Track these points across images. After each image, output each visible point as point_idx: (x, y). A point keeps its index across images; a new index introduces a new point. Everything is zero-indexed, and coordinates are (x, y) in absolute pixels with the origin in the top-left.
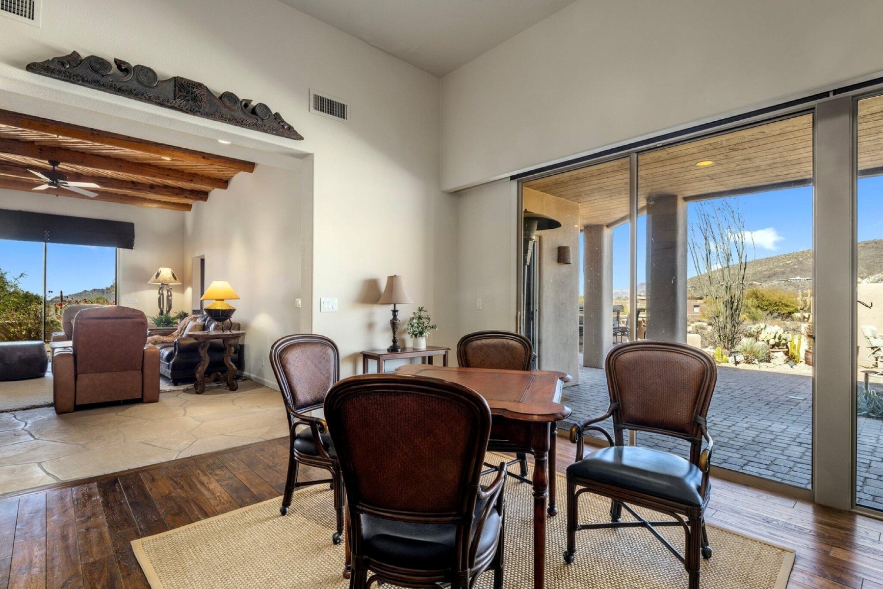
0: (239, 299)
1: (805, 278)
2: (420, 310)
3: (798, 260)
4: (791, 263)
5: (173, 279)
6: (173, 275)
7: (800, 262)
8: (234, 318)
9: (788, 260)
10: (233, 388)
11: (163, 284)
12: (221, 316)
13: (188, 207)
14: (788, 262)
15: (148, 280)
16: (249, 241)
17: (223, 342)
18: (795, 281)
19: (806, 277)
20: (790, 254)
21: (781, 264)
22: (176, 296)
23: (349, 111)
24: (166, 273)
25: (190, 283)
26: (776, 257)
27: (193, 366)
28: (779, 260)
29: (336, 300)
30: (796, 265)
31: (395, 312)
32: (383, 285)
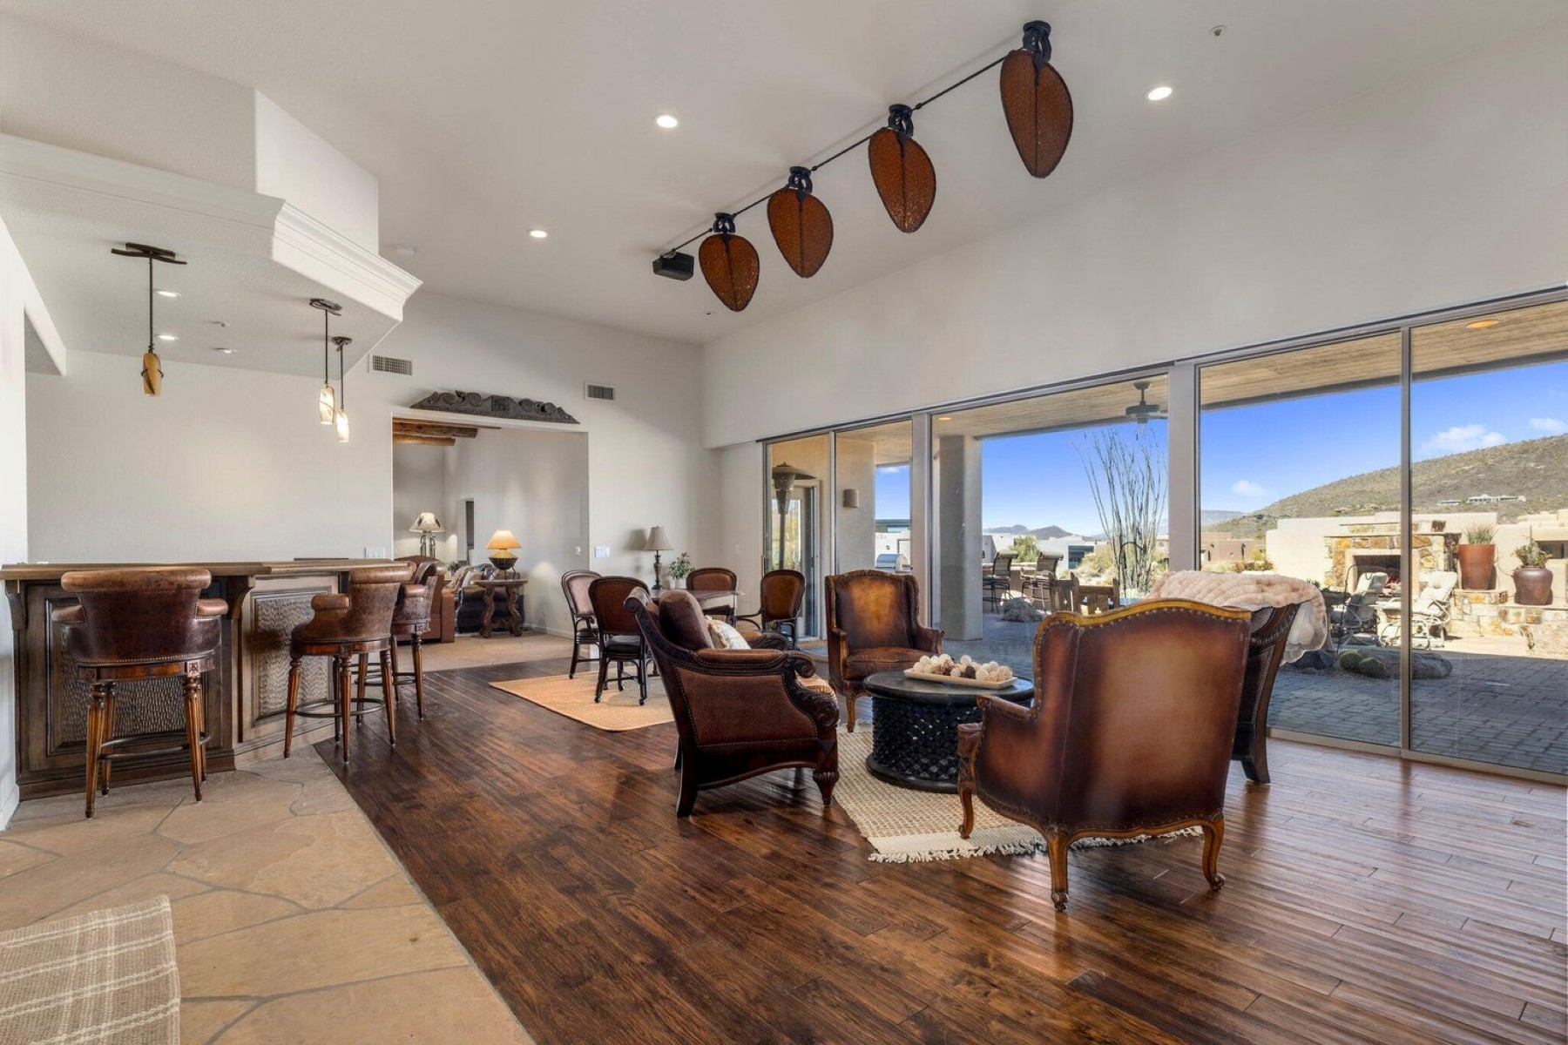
0: (520, 547)
1: (1499, 497)
2: (684, 555)
3: (1486, 464)
4: (1473, 469)
5: (437, 526)
6: (437, 521)
7: (1490, 468)
8: (517, 567)
9: (1467, 464)
10: (518, 635)
11: (425, 532)
12: (503, 564)
13: (452, 441)
14: (1467, 468)
15: (409, 527)
16: (528, 488)
17: (507, 591)
18: (1478, 503)
19: (1501, 494)
20: (1470, 453)
21: (1453, 472)
22: (438, 544)
23: (616, 394)
24: (429, 518)
25: (454, 530)
26: (1442, 459)
27: (477, 615)
28: (1449, 465)
29: (608, 549)
30: (1481, 473)
31: (657, 557)
32: (648, 534)
